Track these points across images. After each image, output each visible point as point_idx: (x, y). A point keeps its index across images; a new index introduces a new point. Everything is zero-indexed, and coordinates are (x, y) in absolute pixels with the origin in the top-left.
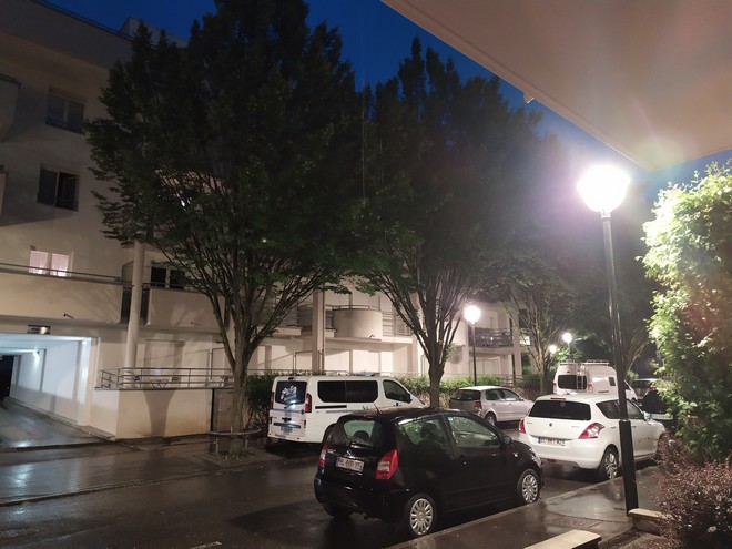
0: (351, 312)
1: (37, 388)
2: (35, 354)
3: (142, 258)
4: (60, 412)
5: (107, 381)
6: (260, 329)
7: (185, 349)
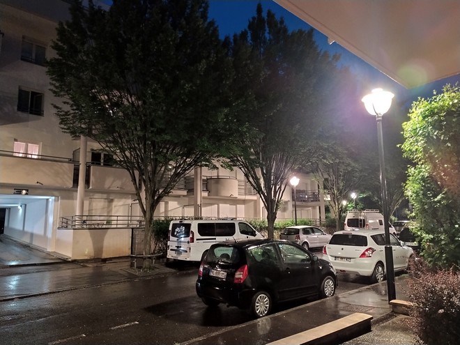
0: (218, 180)
1: (21, 229)
2: (19, 207)
3: (86, 146)
4: (36, 243)
5: (65, 224)
6: (161, 191)
7: (114, 203)
